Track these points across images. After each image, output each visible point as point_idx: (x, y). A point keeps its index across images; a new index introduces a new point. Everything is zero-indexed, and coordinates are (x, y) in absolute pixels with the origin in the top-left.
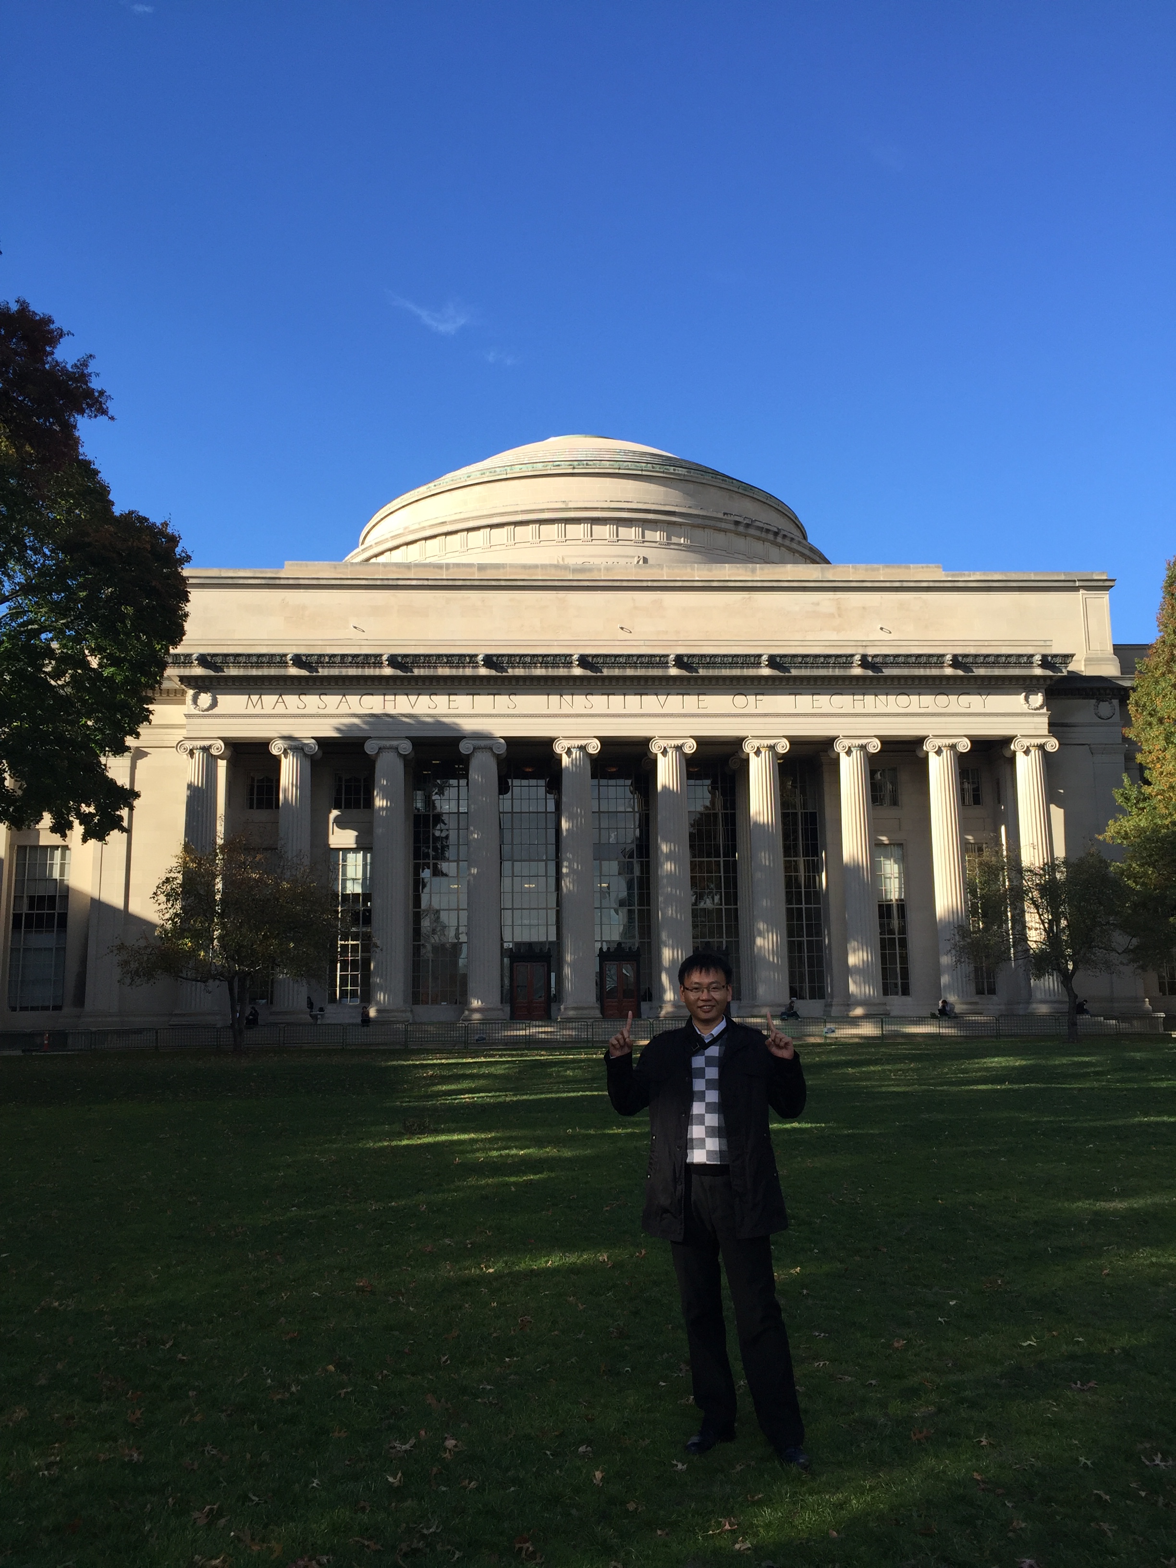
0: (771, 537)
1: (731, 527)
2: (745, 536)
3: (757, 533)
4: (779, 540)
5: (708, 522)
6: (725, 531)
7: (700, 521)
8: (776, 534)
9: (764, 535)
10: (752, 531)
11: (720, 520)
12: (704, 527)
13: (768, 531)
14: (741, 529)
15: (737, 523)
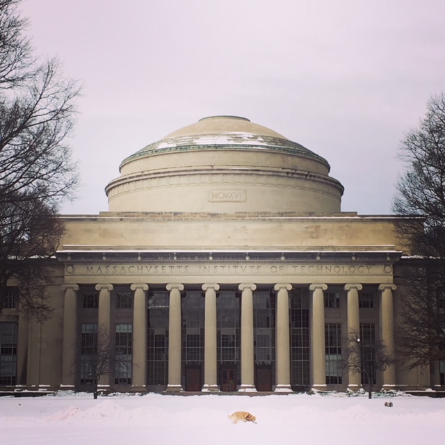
0: (304, 177)
1: (286, 175)
2: (292, 177)
3: (298, 176)
4: (308, 178)
5: (275, 173)
6: (283, 176)
7: (271, 173)
8: (307, 175)
9: (301, 177)
10: (295, 176)
11: (280, 172)
12: (273, 175)
13: (303, 175)
14: (290, 175)
15: (288, 173)
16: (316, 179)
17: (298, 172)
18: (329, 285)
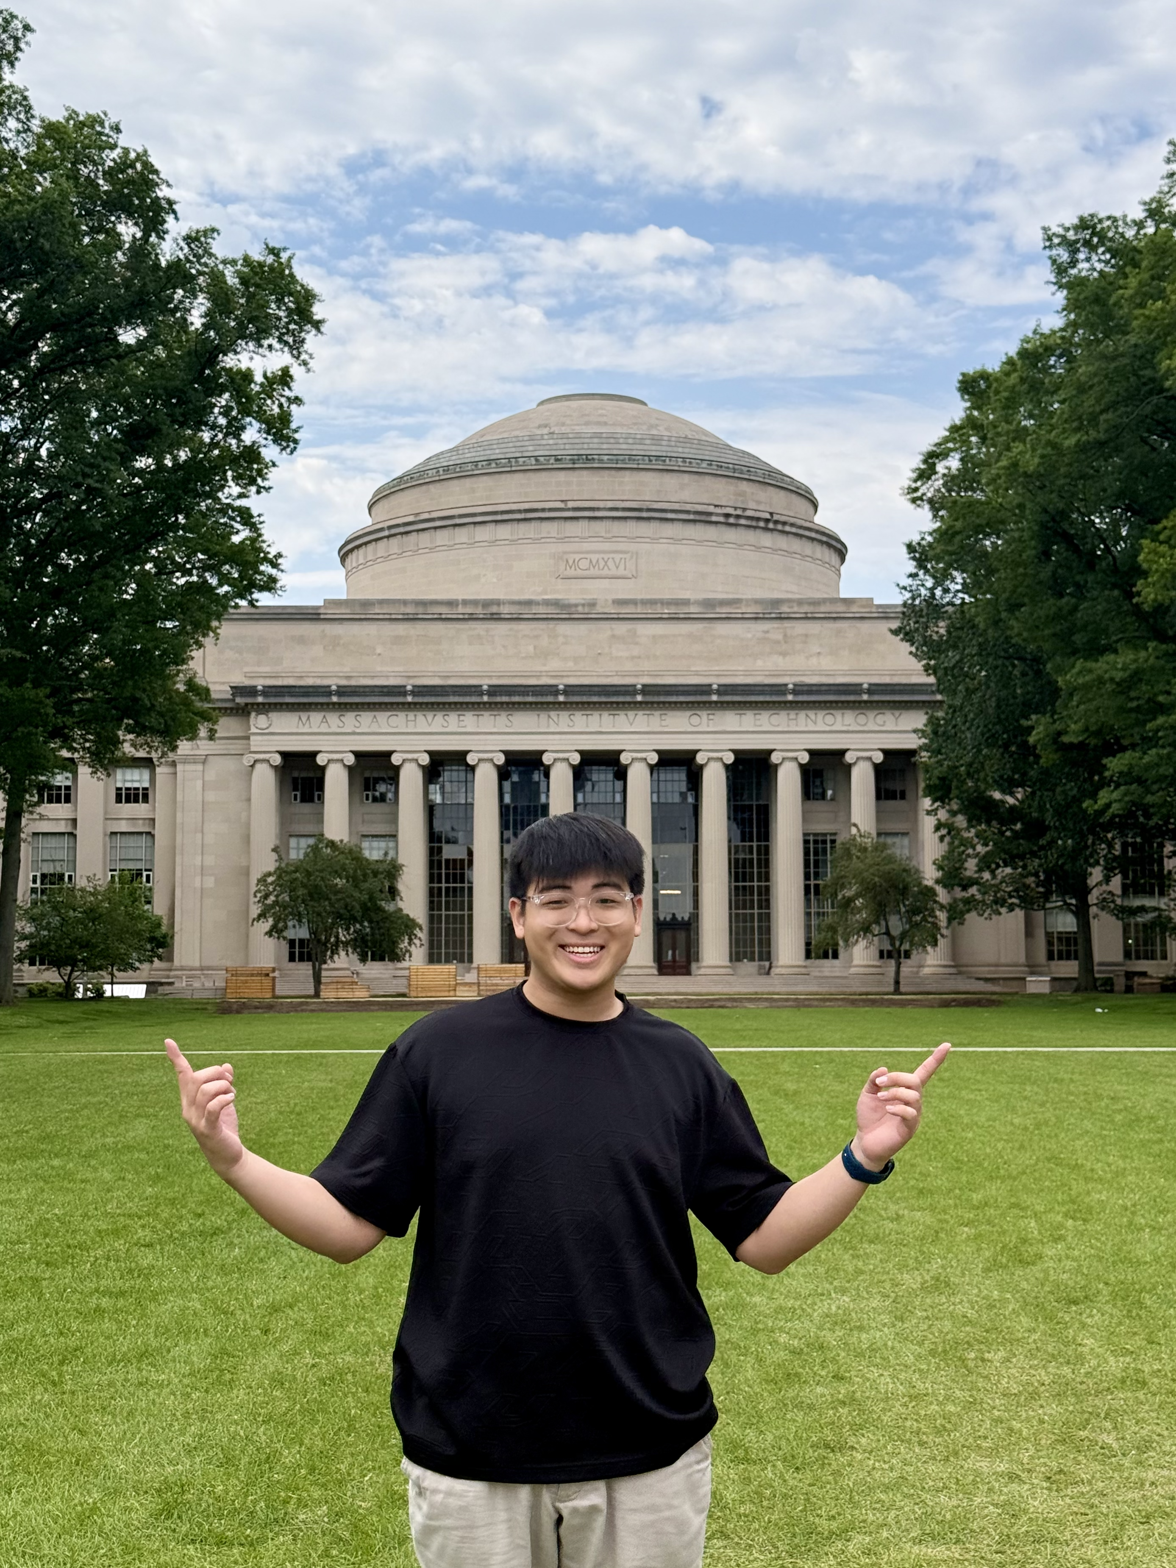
0: (762, 524)
1: (722, 519)
2: (736, 525)
3: (748, 523)
4: (771, 526)
5: (697, 517)
6: (716, 523)
7: (692, 517)
8: (767, 521)
9: (754, 523)
10: (743, 522)
11: (710, 514)
12: (694, 521)
13: (758, 519)
14: (731, 520)
15: (727, 516)
16: (787, 528)
17: (749, 513)
18: (812, 753)
